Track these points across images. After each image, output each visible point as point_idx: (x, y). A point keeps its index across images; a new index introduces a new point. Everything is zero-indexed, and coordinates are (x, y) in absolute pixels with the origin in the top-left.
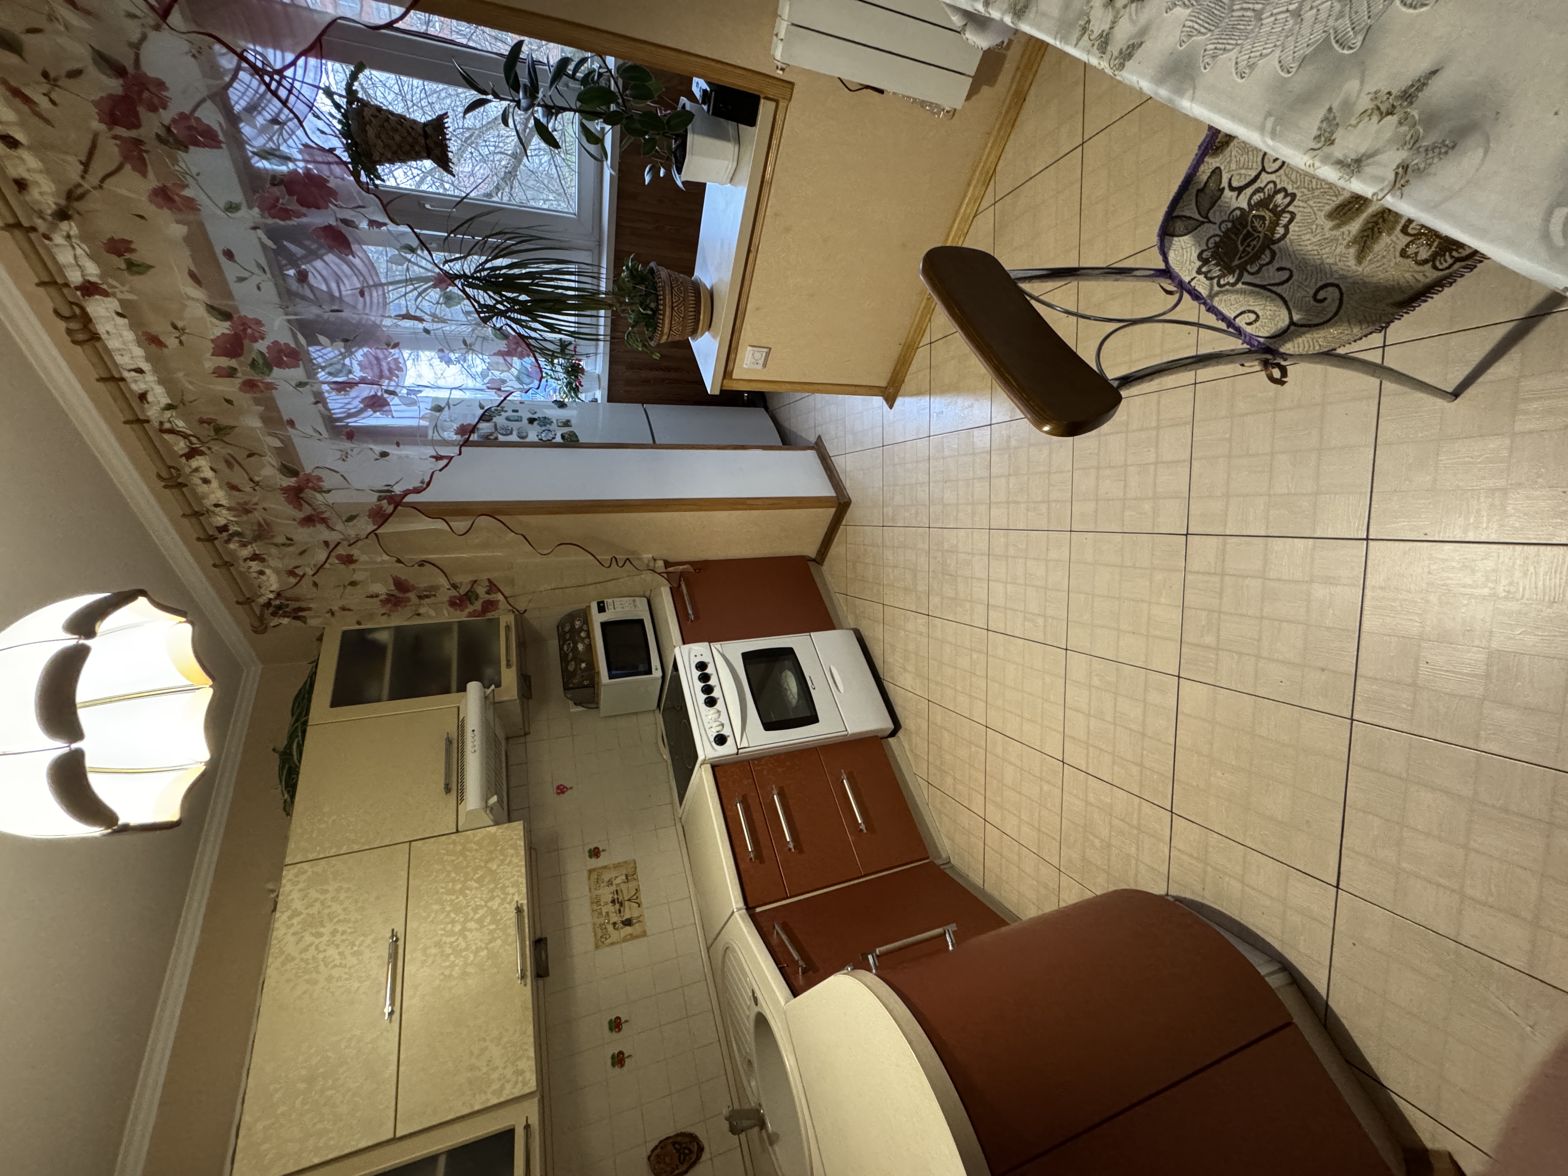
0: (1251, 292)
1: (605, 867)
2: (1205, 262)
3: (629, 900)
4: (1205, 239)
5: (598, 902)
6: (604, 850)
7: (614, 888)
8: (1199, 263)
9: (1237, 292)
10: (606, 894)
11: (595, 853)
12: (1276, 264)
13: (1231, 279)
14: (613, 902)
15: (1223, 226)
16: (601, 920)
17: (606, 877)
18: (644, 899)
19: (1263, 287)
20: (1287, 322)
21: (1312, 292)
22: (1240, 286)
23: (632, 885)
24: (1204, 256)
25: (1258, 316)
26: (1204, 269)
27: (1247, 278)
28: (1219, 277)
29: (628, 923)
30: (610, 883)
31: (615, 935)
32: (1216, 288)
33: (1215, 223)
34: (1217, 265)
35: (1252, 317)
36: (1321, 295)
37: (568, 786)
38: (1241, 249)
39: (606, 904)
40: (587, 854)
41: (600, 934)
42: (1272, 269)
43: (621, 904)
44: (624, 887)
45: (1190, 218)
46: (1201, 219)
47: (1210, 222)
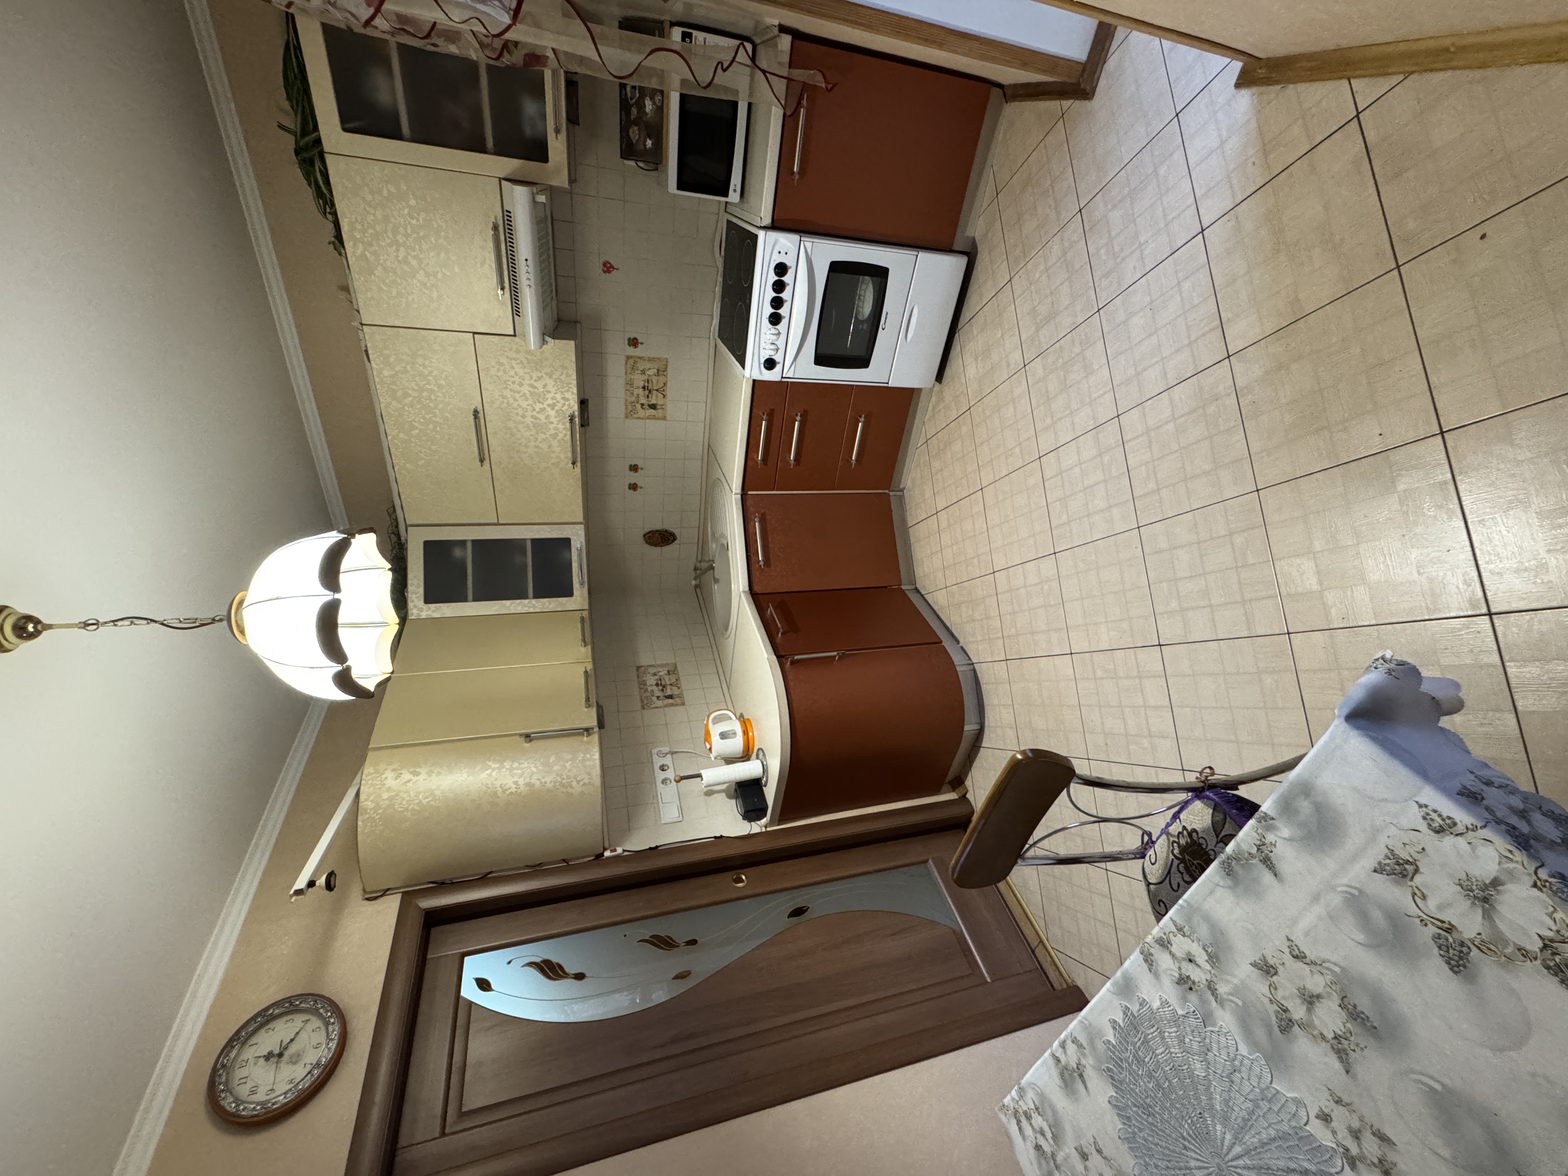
0: (1167, 863)
1: (640, 358)
2: (1190, 834)
3: (657, 390)
4: (1205, 837)
5: (631, 385)
6: (642, 344)
7: (646, 377)
8: (1189, 828)
9: (1168, 854)
10: (639, 380)
11: (634, 342)
12: (1182, 883)
13: (1176, 851)
14: (644, 388)
15: (1212, 853)
16: (633, 399)
17: (641, 365)
18: (669, 392)
19: (1169, 872)
20: (1151, 881)
21: (1164, 900)
22: (1172, 857)
23: (662, 379)
24: (1194, 834)
25: (1153, 864)
26: (1185, 832)
27: (1176, 862)
28: (1178, 843)
29: (653, 407)
30: (643, 372)
31: (641, 413)
32: (1172, 839)
33: (1215, 846)
34: (1187, 843)
35: (1153, 861)
36: (1162, 904)
37: (616, 267)
38: (1195, 862)
39: (638, 388)
40: (627, 342)
41: (630, 408)
42: (1180, 880)
43: (650, 392)
44: (654, 379)
45: (1223, 827)
46: (1220, 836)
47: (1217, 843)
